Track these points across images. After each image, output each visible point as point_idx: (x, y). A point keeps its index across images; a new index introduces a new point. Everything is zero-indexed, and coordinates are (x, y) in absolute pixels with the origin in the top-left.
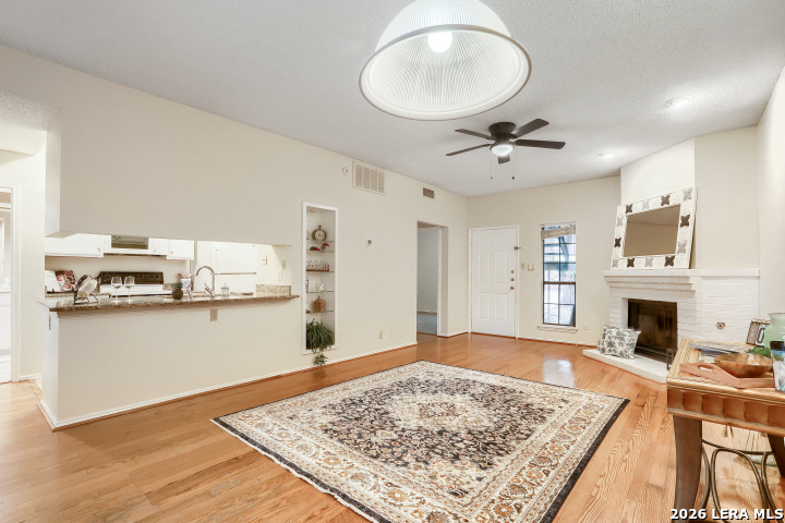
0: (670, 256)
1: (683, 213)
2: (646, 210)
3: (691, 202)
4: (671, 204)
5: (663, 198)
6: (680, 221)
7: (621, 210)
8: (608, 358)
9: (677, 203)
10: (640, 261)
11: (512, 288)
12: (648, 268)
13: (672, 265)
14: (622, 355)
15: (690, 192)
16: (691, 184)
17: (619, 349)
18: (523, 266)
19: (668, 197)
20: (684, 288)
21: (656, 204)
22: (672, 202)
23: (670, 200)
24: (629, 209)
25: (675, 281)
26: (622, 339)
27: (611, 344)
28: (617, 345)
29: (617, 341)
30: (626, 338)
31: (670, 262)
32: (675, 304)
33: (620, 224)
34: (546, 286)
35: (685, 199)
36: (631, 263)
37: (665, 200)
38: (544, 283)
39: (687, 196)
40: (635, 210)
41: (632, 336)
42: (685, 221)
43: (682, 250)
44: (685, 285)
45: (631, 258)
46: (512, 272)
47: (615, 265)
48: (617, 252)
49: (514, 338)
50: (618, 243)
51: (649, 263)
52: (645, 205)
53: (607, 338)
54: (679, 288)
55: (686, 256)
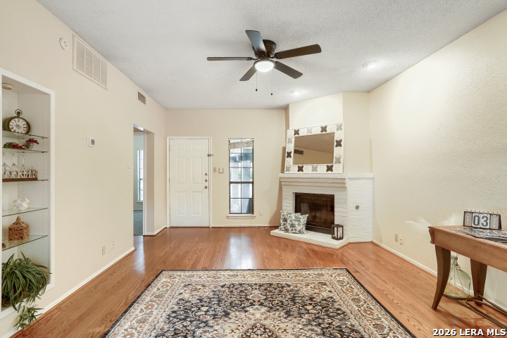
0: (330, 165)
1: (337, 138)
2: (309, 134)
3: (342, 132)
4: (328, 132)
5: (322, 128)
6: (335, 144)
7: (291, 133)
8: (290, 235)
9: (333, 131)
10: (308, 169)
11: (206, 187)
12: (314, 172)
13: (332, 170)
14: (300, 232)
15: (341, 126)
16: (340, 121)
17: (298, 228)
18: (215, 170)
19: (326, 127)
20: (340, 185)
21: (317, 131)
22: (329, 131)
23: (327, 129)
24: (296, 132)
25: (335, 181)
26: (299, 221)
27: (292, 226)
28: (297, 226)
29: (296, 223)
30: (302, 220)
31: (330, 169)
32: (333, 195)
33: (290, 142)
34: (232, 185)
35: (337, 130)
36: (300, 169)
37: (324, 129)
38: (231, 183)
39: (339, 128)
40: (301, 134)
41: (304, 218)
42: (339, 144)
43: (338, 161)
44: (341, 184)
45: (301, 165)
46: (206, 174)
47: (288, 170)
48: (289, 161)
49: (208, 227)
50: (289, 155)
51: (314, 169)
52: (309, 131)
53: (289, 221)
54: (337, 185)
55: (341, 165)
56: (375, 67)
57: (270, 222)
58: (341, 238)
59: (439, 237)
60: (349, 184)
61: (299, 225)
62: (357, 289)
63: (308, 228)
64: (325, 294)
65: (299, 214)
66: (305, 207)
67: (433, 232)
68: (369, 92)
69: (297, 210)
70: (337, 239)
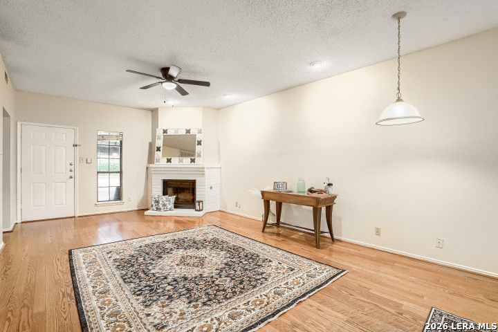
0: (193, 158)
1: (197, 139)
2: (176, 134)
3: (202, 135)
4: (191, 134)
5: (187, 130)
6: (197, 143)
7: (159, 132)
8: (162, 213)
9: (195, 134)
10: (175, 161)
11: (71, 177)
12: (180, 164)
13: (195, 162)
14: (170, 210)
15: (201, 130)
16: (200, 127)
17: (169, 207)
18: (81, 159)
21: (182, 132)
23: (191, 131)
24: (165, 131)
25: (197, 169)
26: (169, 201)
27: (164, 205)
29: (167, 203)
30: (171, 200)
31: (193, 161)
32: (194, 182)
33: (159, 138)
34: (99, 175)
35: (198, 133)
36: (169, 161)
37: (188, 131)
38: (98, 172)
39: (200, 132)
40: (169, 133)
41: (172, 199)
42: (199, 143)
43: (199, 156)
44: (201, 171)
45: (169, 158)
46: (71, 164)
47: (158, 161)
48: (158, 155)
49: (74, 217)
50: (158, 149)
51: (181, 161)
52: (176, 132)
53: (161, 202)
54: (198, 173)
55: (201, 159)
56: (229, 98)
57: (138, 206)
58: (202, 210)
59: (266, 195)
60: (206, 171)
61: (169, 204)
62: (226, 232)
63: (175, 207)
64: (211, 237)
65: (167, 196)
66: (170, 190)
67: (263, 193)
68: (218, 109)
69: (165, 193)
70: (200, 211)
